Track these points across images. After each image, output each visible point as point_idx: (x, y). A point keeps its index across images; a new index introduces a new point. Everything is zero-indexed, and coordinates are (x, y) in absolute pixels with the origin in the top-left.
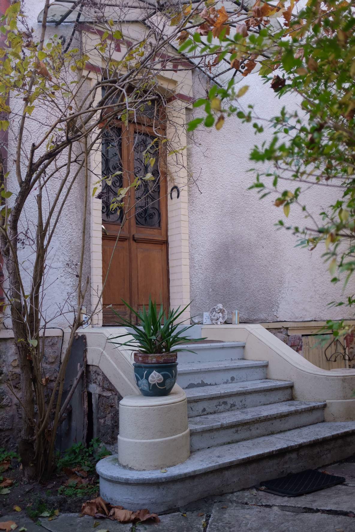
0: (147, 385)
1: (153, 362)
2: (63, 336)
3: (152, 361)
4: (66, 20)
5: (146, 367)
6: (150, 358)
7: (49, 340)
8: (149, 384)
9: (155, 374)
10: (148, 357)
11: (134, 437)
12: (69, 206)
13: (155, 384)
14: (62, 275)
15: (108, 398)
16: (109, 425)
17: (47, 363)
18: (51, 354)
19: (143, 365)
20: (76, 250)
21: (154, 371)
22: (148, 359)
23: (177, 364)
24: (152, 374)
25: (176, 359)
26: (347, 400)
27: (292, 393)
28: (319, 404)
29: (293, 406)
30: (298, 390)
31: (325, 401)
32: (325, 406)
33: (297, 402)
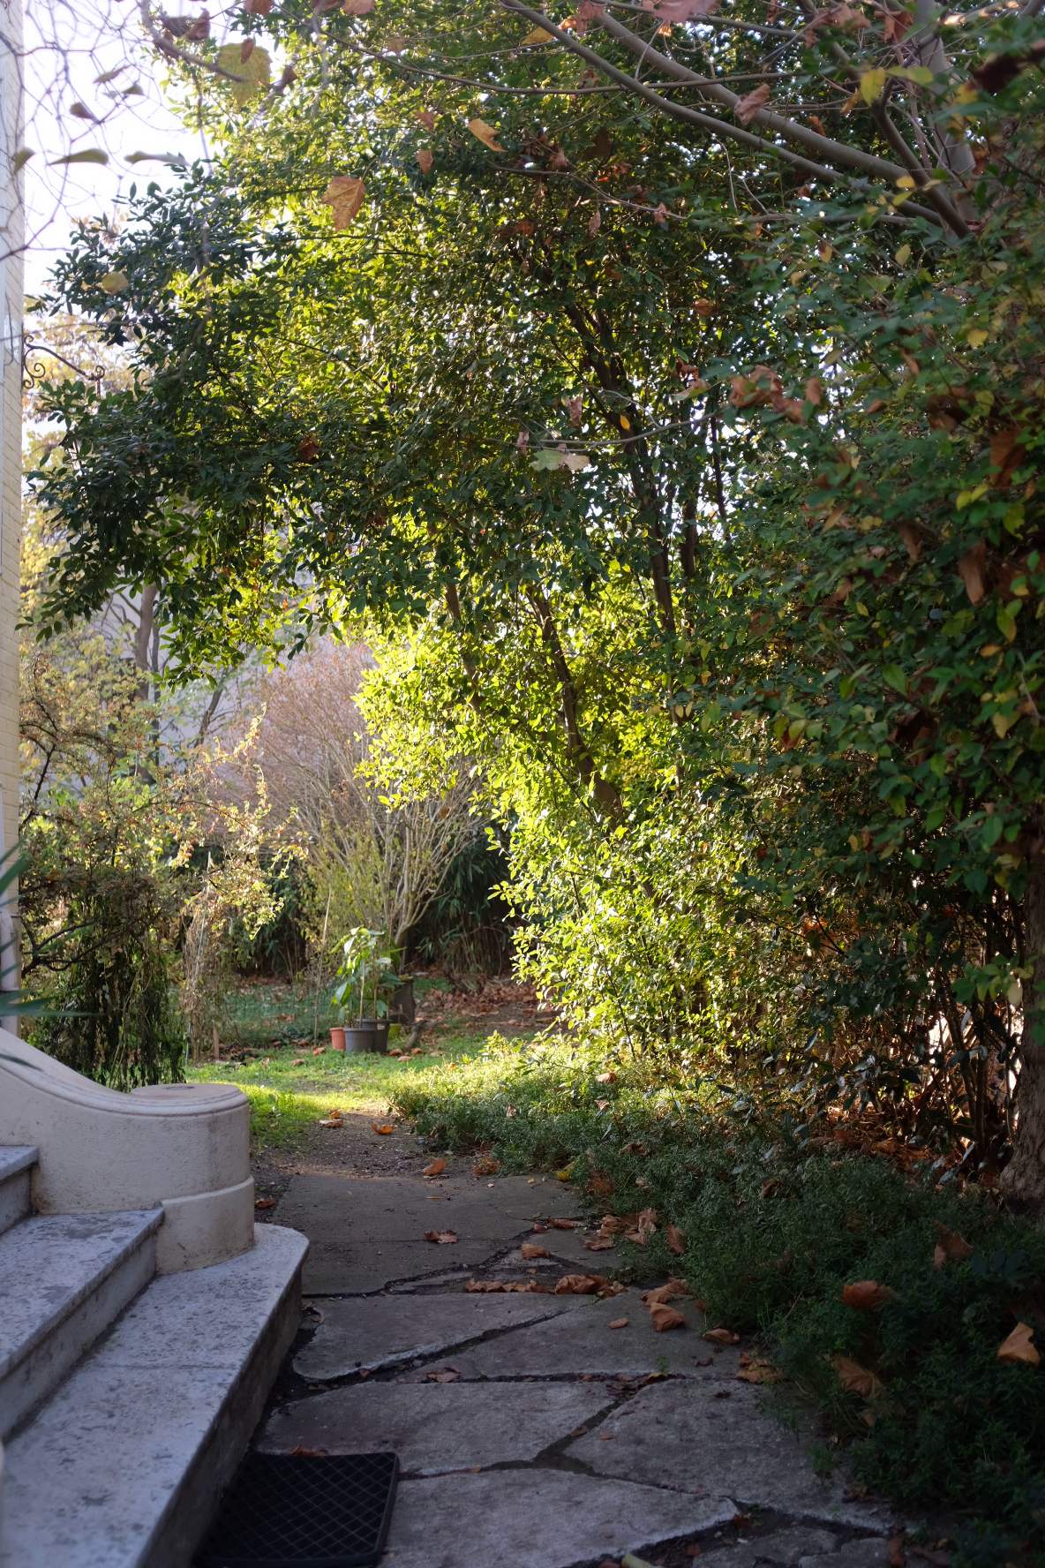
26: (221, 1192)
27: (30, 1189)
28: (153, 1216)
29: (85, 1236)
30: (57, 1178)
31: (157, 1205)
32: (162, 1220)
33: (68, 1221)
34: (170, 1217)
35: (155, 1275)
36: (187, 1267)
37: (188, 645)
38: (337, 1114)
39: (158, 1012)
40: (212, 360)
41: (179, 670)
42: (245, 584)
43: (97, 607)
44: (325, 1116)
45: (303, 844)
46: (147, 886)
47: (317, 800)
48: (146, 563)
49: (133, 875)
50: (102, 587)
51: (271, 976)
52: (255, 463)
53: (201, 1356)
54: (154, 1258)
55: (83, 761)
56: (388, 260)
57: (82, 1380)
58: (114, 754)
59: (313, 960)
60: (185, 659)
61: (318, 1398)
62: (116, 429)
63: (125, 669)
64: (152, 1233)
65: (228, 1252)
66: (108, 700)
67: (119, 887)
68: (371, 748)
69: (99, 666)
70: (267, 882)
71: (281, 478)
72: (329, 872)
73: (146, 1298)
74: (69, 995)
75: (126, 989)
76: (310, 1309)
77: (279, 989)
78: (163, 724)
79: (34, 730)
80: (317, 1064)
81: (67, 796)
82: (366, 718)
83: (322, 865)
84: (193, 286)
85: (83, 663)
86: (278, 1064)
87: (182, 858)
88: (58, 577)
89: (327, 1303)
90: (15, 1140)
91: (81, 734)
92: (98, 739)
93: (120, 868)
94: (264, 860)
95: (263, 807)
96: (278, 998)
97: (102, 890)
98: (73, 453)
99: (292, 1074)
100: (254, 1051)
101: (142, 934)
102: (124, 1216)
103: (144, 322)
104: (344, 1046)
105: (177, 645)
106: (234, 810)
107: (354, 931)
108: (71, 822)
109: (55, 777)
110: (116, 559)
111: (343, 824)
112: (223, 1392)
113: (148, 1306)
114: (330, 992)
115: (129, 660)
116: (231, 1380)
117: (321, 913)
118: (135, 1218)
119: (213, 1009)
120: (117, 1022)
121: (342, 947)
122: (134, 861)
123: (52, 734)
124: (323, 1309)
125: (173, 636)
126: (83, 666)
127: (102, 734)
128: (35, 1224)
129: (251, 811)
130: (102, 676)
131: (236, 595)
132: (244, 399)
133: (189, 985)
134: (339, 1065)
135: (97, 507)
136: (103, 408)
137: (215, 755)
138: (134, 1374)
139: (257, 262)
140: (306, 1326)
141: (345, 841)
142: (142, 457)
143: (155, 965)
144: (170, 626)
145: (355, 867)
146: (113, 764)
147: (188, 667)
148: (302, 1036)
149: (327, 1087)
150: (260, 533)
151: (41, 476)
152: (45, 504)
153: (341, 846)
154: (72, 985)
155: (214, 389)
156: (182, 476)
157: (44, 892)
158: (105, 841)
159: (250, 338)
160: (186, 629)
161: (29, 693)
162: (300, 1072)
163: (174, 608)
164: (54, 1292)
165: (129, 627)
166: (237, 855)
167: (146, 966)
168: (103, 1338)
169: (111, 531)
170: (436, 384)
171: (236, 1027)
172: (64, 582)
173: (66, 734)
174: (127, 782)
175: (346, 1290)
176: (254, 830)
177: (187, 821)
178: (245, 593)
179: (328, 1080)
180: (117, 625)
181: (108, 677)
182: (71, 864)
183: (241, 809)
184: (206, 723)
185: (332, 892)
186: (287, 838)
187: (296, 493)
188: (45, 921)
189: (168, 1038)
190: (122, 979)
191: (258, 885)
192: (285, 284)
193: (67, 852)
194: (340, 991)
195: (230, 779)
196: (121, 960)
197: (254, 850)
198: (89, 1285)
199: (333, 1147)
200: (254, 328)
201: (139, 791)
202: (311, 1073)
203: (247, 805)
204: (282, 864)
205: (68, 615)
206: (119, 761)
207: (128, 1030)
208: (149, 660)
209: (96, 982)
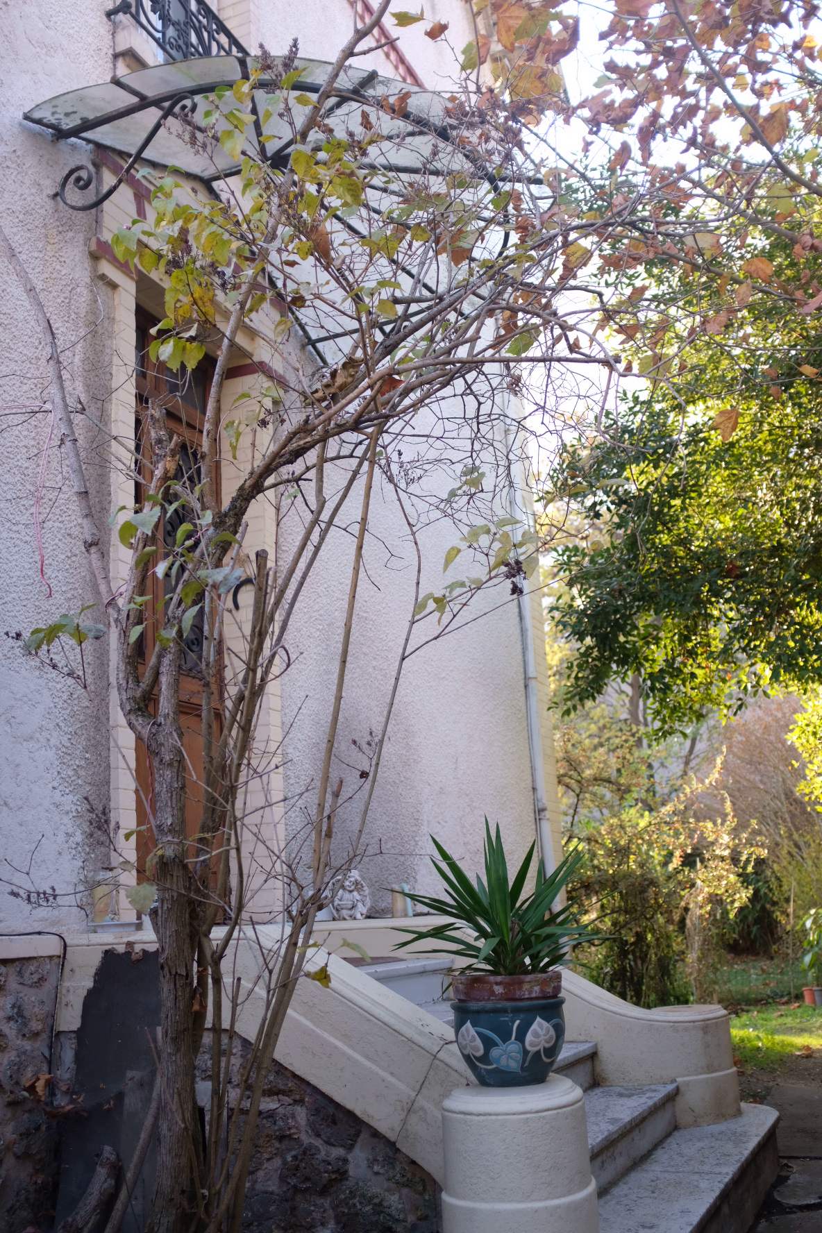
0: (519, 1057)
1: (534, 995)
2: (64, 957)
3: (530, 992)
4: (84, 135)
5: (517, 1011)
6: (526, 986)
7: (33, 968)
8: (526, 1052)
9: (541, 1026)
10: (521, 983)
11: (527, 1197)
12: (70, 599)
13: (538, 1052)
14: (55, 784)
15: (271, 1115)
16: (272, 1193)
17: (24, 1035)
18: (36, 1009)
19: (508, 1004)
20: (82, 718)
21: (538, 1019)
22: (520, 989)
23: (562, 1002)
24: (535, 1026)
25: (558, 989)
26: (714, 1075)
27: (593, 1070)
28: (671, 1087)
29: (629, 1096)
30: (610, 1061)
31: (673, 1081)
32: (677, 1091)
33: (618, 1089)
34: (682, 1089)
35: (676, 1128)
36: (696, 1124)
37: (665, 712)
38: (808, 1048)
39: (669, 976)
40: (662, 519)
41: (660, 729)
42: (699, 666)
43: (599, 692)
44: (800, 1050)
45: (763, 846)
46: (653, 883)
47: (776, 813)
48: (630, 658)
49: (642, 875)
50: (602, 679)
51: (757, 954)
52: (695, 585)
53: (706, 1168)
54: (674, 1116)
55: (602, 797)
56: (770, 434)
57: (634, 1177)
58: (623, 791)
59: (785, 937)
60: (664, 721)
61: (793, 1216)
62: (601, 575)
63: (624, 727)
64: (672, 1098)
65: (724, 1116)
66: (614, 751)
67: (633, 885)
68: (807, 772)
69: (604, 727)
70: (739, 875)
71: (717, 592)
72: (790, 868)
73: (670, 1140)
74: (606, 963)
75: (644, 958)
76: (786, 1165)
77: (765, 964)
78: (656, 764)
79: (567, 780)
80: (795, 1015)
81: (593, 824)
82: (800, 750)
83: (785, 863)
84: (642, 473)
85: (593, 726)
86: (764, 1016)
87: (676, 862)
88: (573, 675)
89: (798, 1161)
90: (582, 1038)
91: (597, 780)
92: (610, 782)
93: (634, 872)
94: (735, 859)
95: (731, 822)
96: (763, 971)
97: (622, 886)
98: (575, 591)
99: (774, 1022)
100: (745, 1008)
101: (652, 917)
102: (653, 1087)
103: (613, 503)
104: (814, 1001)
105: (657, 713)
106: (709, 825)
107: (813, 911)
108: (597, 842)
109: (583, 811)
110: (610, 659)
111: (797, 829)
112: (722, 1186)
113: (672, 1142)
114: (799, 959)
115: (626, 720)
116: (726, 1180)
117: (787, 900)
118: (660, 1088)
119: (712, 976)
120: (640, 983)
121: (804, 924)
122: (641, 865)
123: (579, 782)
124: (795, 1166)
125: (654, 706)
126: (593, 728)
127: (613, 779)
128: (598, 1091)
129: (722, 824)
130: (607, 734)
131: (693, 676)
132: (684, 542)
133: (692, 957)
134: (812, 1016)
135: (595, 627)
136: (592, 561)
137: (694, 786)
138: (666, 1175)
139: (682, 451)
140: (784, 1174)
141: (801, 844)
142: (620, 591)
143: (663, 939)
144: (651, 700)
145: (810, 863)
146: (622, 798)
147: (666, 727)
148: (782, 996)
149: (802, 1031)
150: (706, 629)
151: (557, 609)
152: (561, 627)
153: (797, 846)
154: (606, 957)
155: (665, 539)
156: (647, 599)
157: (583, 891)
158: (622, 852)
159: (683, 502)
160: (662, 701)
161: (561, 755)
162: (780, 1021)
163: (652, 689)
164: (613, 1121)
165: (623, 696)
166: (715, 857)
167: (657, 940)
168: (646, 1157)
169: (604, 641)
170: (814, 515)
171: (730, 991)
172: (577, 678)
173: (588, 781)
174: (633, 811)
175: (813, 1155)
176: (725, 839)
177: (677, 835)
178: (699, 672)
179: (802, 1026)
180: (616, 695)
181: (612, 733)
182: (600, 870)
183: (715, 824)
184: (687, 763)
185: (794, 883)
186: (749, 843)
187: (727, 601)
188: (586, 912)
189: (678, 994)
190: (641, 951)
191: (732, 878)
192: (701, 463)
193: (596, 862)
194: (808, 959)
195: (708, 803)
196: (640, 937)
197: (726, 853)
198: (634, 1119)
199: (806, 1070)
200: (685, 494)
201: (642, 816)
202: (789, 1021)
203: (719, 821)
204: (748, 861)
205: (581, 700)
206: (627, 796)
207: (648, 988)
208: (641, 719)
209: (623, 954)
